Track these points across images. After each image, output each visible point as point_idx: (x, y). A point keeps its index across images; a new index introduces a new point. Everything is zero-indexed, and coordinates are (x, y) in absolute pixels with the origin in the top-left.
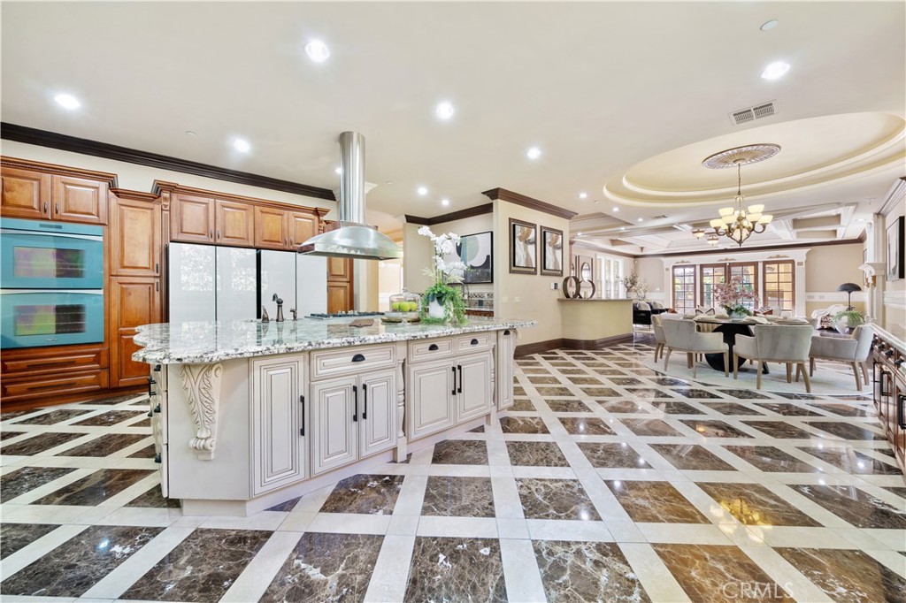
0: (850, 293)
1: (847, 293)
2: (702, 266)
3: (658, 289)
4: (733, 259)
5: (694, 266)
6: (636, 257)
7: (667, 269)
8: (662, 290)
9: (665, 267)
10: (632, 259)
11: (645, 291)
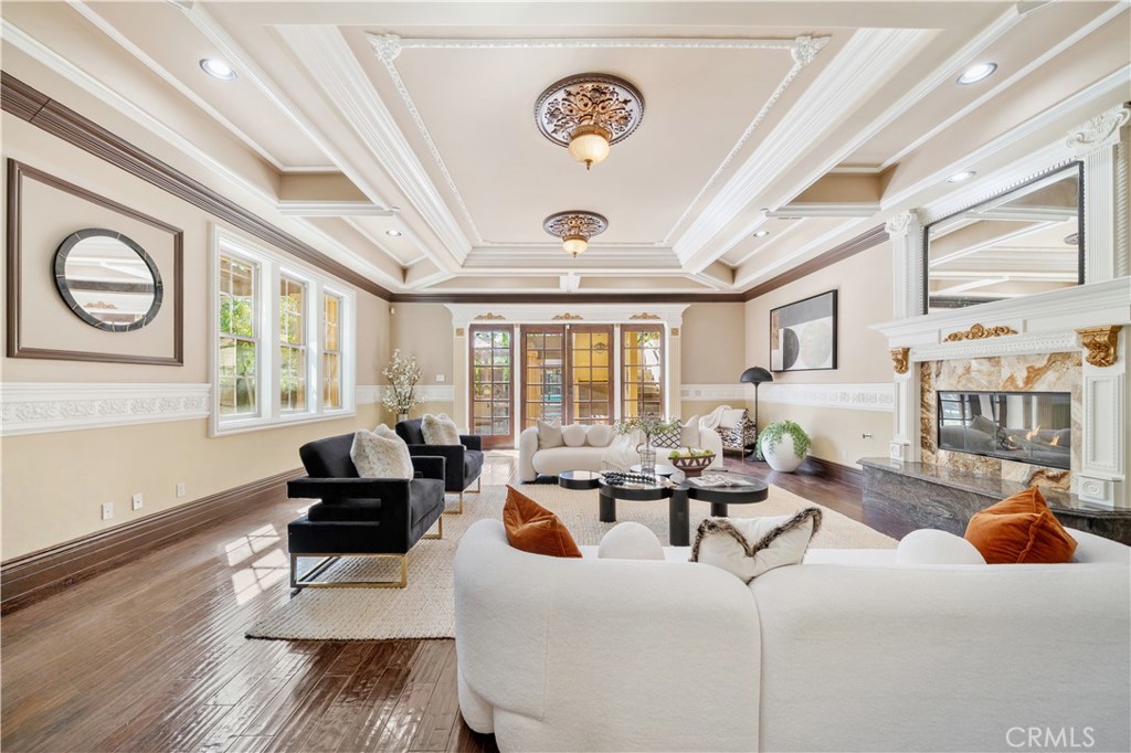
0: (757, 384)
1: (752, 386)
2: (525, 329)
3: (441, 378)
4: (577, 317)
5: (510, 328)
6: (393, 298)
7: (460, 332)
8: (449, 381)
9: (456, 325)
10: (384, 303)
11: (413, 382)
